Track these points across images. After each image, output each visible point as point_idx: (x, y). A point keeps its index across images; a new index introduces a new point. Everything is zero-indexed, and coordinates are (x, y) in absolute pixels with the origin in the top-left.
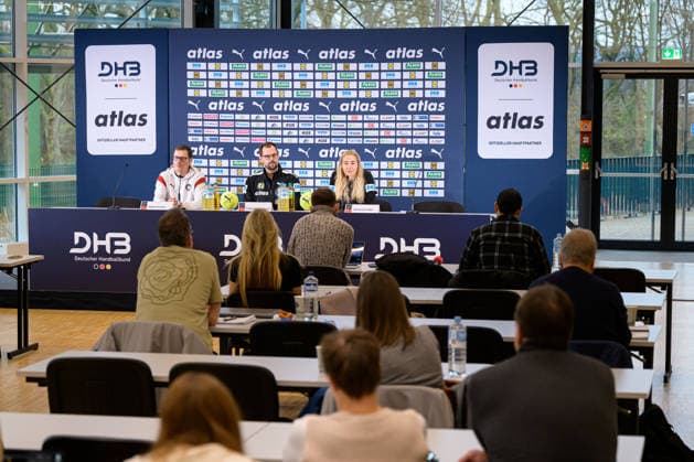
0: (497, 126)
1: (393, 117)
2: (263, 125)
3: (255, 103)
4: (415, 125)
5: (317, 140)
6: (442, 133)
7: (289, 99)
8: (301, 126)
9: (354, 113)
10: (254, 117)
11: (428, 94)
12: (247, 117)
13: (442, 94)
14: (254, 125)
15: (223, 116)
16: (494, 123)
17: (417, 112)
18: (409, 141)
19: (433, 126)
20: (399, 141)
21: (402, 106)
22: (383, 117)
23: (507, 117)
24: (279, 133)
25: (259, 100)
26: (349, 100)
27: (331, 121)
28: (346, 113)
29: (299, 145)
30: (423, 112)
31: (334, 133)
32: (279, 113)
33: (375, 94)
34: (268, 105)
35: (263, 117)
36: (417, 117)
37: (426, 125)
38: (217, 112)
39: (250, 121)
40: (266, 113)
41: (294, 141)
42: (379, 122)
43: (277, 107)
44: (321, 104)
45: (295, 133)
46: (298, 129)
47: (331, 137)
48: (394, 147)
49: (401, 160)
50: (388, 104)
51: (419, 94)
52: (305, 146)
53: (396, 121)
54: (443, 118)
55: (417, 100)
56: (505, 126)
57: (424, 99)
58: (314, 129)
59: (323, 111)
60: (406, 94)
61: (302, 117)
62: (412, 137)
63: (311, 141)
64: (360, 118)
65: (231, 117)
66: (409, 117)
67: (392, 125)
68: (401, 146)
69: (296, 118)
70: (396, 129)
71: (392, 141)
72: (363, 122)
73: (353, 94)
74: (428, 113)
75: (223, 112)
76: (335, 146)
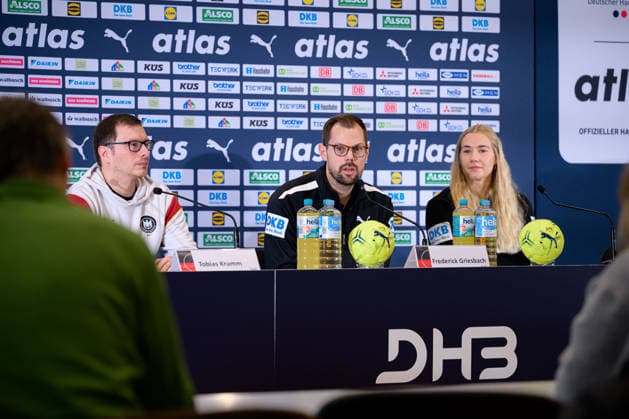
0: (593, 96)
1: (400, 73)
2: (128, 84)
3: (110, 33)
4: (444, 92)
5: (247, 120)
6: (495, 110)
7: (186, 27)
8: (212, 90)
9: (325, 61)
10: (107, 65)
11: (468, 25)
12: (91, 65)
13: (494, 26)
14: (108, 84)
15: (37, 62)
16: (588, 88)
17: (447, 64)
18: (432, 126)
19: (478, 93)
20: (413, 126)
21: (419, 48)
22: (383, 73)
23: (610, 78)
24: (164, 103)
25: (120, 26)
26: (312, 33)
27: (275, 80)
28: (309, 62)
29: (208, 133)
30: (457, 64)
31: (283, 106)
32: (163, 57)
33: (365, 22)
34: (140, 39)
35: (127, 66)
36: (448, 74)
37: (464, 92)
38: (23, 51)
39: (100, 74)
40: (135, 56)
41: (199, 123)
42: (375, 82)
43: (161, 43)
44: (255, 39)
45: (199, 104)
46: (207, 96)
47: (276, 115)
48: (404, 137)
49: (417, 166)
50: (391, 43)
51: (451, 24)
52: (221, 135)
53: (407, 83)
54: (494, 76)
55: (447, 37)
56: (607, 97)
57: (460, 35)
58: (241, 96)
59: (259, 56)
60: (427, 23)
61: (215, 69)
62: (438, 117)
63: (233, 123)
64: (335, 72)
65: (54, 63)
66: (432, 74)
67: (400, 91)
68: (418, 136)
69: (201, 71)
70: (407, 100)
71: (398, 125)
72: (342, 81)
73: (322, 20)
74: (469, 65)
75: (36, 51)
76: (285, 135)
